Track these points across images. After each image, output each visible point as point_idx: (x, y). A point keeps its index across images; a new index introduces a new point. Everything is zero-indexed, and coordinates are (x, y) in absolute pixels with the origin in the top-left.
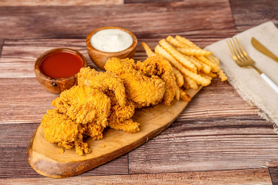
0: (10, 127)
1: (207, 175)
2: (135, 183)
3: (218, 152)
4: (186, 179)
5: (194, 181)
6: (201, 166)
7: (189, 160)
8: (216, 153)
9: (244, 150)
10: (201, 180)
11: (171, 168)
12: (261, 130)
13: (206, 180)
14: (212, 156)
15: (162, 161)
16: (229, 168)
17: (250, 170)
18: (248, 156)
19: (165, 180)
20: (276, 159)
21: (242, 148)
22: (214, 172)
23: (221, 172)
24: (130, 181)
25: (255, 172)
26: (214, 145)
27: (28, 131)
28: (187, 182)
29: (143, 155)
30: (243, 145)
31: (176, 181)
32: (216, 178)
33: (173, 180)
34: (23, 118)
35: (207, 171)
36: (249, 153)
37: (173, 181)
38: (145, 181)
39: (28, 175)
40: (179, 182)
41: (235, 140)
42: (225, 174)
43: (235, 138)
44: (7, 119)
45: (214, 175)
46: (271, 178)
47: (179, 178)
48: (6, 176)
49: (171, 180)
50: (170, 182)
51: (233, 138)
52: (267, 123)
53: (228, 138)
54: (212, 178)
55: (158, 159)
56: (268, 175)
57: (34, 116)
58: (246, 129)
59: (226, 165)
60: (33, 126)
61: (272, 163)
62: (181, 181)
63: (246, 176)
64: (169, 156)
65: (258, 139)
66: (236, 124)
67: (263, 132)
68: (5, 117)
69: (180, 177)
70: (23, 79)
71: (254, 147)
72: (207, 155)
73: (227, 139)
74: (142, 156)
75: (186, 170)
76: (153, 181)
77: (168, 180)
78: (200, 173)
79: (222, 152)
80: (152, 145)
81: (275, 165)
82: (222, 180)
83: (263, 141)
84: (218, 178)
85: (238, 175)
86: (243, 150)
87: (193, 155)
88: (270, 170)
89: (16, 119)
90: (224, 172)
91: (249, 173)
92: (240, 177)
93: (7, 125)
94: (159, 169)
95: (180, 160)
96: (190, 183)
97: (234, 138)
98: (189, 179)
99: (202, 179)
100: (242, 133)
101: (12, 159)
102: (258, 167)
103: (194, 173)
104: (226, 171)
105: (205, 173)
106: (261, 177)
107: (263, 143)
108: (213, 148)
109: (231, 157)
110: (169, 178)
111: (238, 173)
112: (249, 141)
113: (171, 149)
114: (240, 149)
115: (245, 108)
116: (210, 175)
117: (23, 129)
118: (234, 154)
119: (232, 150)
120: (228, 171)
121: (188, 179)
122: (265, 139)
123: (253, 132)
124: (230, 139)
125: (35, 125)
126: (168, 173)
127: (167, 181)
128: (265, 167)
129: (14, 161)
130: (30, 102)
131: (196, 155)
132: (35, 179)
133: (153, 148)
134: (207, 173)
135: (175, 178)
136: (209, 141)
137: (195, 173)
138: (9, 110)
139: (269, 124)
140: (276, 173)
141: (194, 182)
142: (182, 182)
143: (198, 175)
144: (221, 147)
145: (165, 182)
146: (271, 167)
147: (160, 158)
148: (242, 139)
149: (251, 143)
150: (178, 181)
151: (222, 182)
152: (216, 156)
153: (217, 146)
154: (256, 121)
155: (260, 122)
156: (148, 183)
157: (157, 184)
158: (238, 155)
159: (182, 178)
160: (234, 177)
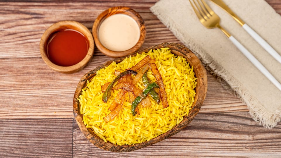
12: (201, 133)
30: (181, 151)
41: (174, 144)
51: (172, 143)
52: (208, 124)
53: (168, 143)
58: (186, 131)
65: (196, 144)
67: (202, 136)
71: (191, 154)
73: (166, 143)
80: (95, 149)
83: (200, 147)
100: (181, 136)
107: (200, 149)
112: (187, 147)
113: (113, 154)
114: (178, 156)
122: (203, 144)
123: (193, 135)
124: (170, 143)
133: (96, 153)
139: (209, 126)
144: (160, 153)
148: (181, 144)
149: (189, 149)
153: (156, 152)
154: (197, 121)
155: (201, 123)
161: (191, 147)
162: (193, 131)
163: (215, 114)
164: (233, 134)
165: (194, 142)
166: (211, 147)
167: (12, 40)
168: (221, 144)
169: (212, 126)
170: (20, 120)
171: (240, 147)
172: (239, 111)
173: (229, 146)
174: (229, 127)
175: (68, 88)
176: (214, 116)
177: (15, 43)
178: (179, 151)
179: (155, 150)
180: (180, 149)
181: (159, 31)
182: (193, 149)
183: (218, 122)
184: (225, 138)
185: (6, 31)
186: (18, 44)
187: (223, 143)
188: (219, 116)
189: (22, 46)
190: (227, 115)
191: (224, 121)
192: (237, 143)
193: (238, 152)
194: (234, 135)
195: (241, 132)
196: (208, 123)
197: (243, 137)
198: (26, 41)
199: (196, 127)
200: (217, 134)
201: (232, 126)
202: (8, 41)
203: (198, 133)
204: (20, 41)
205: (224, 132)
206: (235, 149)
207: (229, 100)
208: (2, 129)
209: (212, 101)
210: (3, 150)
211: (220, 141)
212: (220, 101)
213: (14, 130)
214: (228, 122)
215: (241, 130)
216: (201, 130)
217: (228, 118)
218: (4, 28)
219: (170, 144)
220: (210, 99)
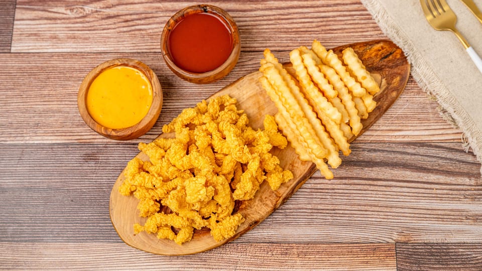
0: (35, 149)
1: (308, 250)
2: (208, 258)
3: (328, 210)
4: (278, 256)
5: (289, 258)
6: (301, 233)
7: (286, 223)
8: (324, 211)
9: (366, 208)
10: (299, 259)
11: (259, 234)
12: (396, 172)
13: (306, 259)
14: (319, 217)
16: (340, 240)
17: (369, 244)
18: (370, 219)
19: (250, 254)
20: (408, 228)
21: (363, 205)
22: (318, 246)
23: (328, 246)
25: (375, 248)
26: (324, 197)
27: (61, 158)
28: (279, 260)
30: (365, 198)
31: (264, 258)
32: (320, 256)
34: (53, 133)
35: (308, 243)
36: (372, 215)
37: (260, 258)
38: (222, 255)
39: (64, 237)
40: (269, 260)
41: (356, 188)
42: (334, 250)
43: (355, 186)
44: (31, 134)
45: (318, 250)
46: (397, 260)
47: (269, 253)
48: (35, 238)
49: (257, 256)
50: (256, 260)
51: (352, 186)
52: (407, 160)
53: (346, 186)
54: (314, 257)
56: (393, 255)
57: (69, 129)
58: (374, 169)
59: (337, 234)
60: (68, 149)
61: (403, 234)
62: (271, 258)
63: (362, 256)
65: (389, 189)
66: (362, 159)
67: (398, 178)
68: (28, 130)
69: (271, 250)
70: (52, 55)
71: (381, 204)
72: (312, 214)
73: (344, 187)
75: (280, 240)
76: (233, 256)
77: (254, 255)
78: (299, 245)
79: (334, 210)
81: (405, 238)
82: (328, 260)
83: (395, 194)
84: (323, 256)
87: (292, 212)
88: (397, 246)
89: (44, 136)
90: (332, 246)
91: (367, 249)
92: (353, 256)
93: (32, 145)
95: (273, 221)
96: (283, 262)
97: (354, 184)
98: (283, 256)
99: (300, 256)
100: (366, 177)
101: (41, 209)
102: (381, 241)
103: (290, 245)
104: (335, 246)
105: (305, 246)
106: (382, 258)
107: (395, 197)
108: (322, 201)
109: (345, 219)
110: (255, 252)
111: (351, 250)
112: (375, 192)
115: (378, 129)
116: (313, 250)
117: (55, 155)
118: (351, 216)
119: (348, 207)
120: (338, 246)
122: (399, 189)
123: (384, 175)
124: (348, 186)
125: (72, 147)
126: (255, 244)
127: (252, 257)
128: (390, 241)
130: (63, 103)
131: (296, 214)
134: (309, 246)
135: (263, 253)
136: (317, 189)
137: (292, 245)
138: (34, 117)
139: (409, 162)
140: (405, 252)
141: (289, 261)
142: (273, 260)
143: (295, 250)
144: (334, 201)
145: (249, 259)
146: (399, 242)
148: (365, 187)
149: (377, 196)
150: (266, 258)
152: (324, 218)
153: (328, 199)
154: (391, 154)
155: (396, 157)
156: (225, 260)
157: (237, 262)
158: (357, 217)
159: (273, 253)
160: (345, 256)
161: (381, 193)
162: (383, 169)
163: (419, 145)
164: (446, 176)
165: (385, 186)
166: (411, 194)
167: (113, 26)
168: (427, 190)
169: (413, 162)
170: (125, 146)
171: (456, 195)
172: (455, 141)
173: (440, 194)
174: (439, 165)
175: (195, 99)
176: (417, 148)
177: (118, 30)
178: (363, 198)
179: (325, 195)
180: (365, 195)
181: (334, 17)
182: (384, 196)
183: (423, 157)
184: (433, 181)
185: (104, 12)
186: (121, 32)
187: (430, 189)
188: (425, 148)
189: (127, 35)
190: (436, 147)
191: (432, 155)
192: (451, 190)
193: (453, 203)
194: (447, 178)
195: (459, 172)
196: (408, 157)
197: (461, 181)
198: (133, 28)
199: (389, 163)
200: (421, 174)
201: (444, 163)
202: (106, 26)
203: (392, 172)
204: (124, 27)
205: (432, 173)
206: (448, 198)
207: (440, 124)
208: (98, 158)
209: (413, 125)
210: (99, 188)
211: (426, 186)
212: (425, 124)
213: (115, 159)
214: (439, 157)
215: (457, 170)
216: (397, 167)
217: (437, 151)
218: (101, 8)
220: (410, 122)
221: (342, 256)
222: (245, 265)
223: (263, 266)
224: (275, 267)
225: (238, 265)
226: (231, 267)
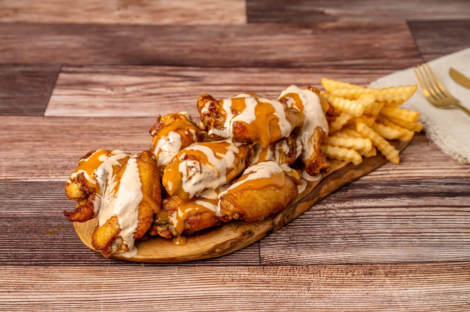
1: (397, 270)
2: (272, 280)
3: (412, 233)
4: (360, 276)
5: (376, 278)
6: (384, 254)
7: (364, 245)
8: (409, 235)
9: (457, 230)
10: (388, 278)
11: (333, 256)
13: (396, 278)
14: (403, 240)
15: (317, 245)
16: (434, 260)
18: (465, 240)
19: (325, 275)
21: (453, 228)
22: (409, 265)
23: (421, 265)
24: (263, 276)
26: (404, 222)
28: (363, 279)
29: (284, 235)
30: (454, 222)
31: (344, 278)
32: (414, 275)
33: (338, 276)
35: (396, 263)
36: (467, 236)
37: (338, 278)
38: (289, 277)
39: (86, 261)
40: (350, 280)
41: (440, 214)
43: (439, 212)
44: (57, 174)
45: (410, 270)
47: (349, 274)
48: (49, 262)
49: (334, 277)
50: (334, 280)
51: (436, 212)
53: (428, 212)
54: (406, 275)
55: (311, 243)
58: (456, 198)
59: (429, 254)
62: (352, 278)
63: (466, 273)
64: (330, 238)
66: (439, 191)
68: (54, 171)
69: (351, 271)
72: (394, 237)
73: (426, 213)
74: (281, 236)
75: (360, 261)
76: (304, 277)
77: (330, 276)
78: (385, 266)
79: (419, 233)
80: (299, 220)
82: (425, 278)
84: (417, 275)
85: (452, 270)
86: (454, 230)
87: (370, 236)
90: (426, 265)
92: (455, 273)
94: (312, 258)
95: (348, 244)
96: (369, 282)
98: (367, 276)
99: (389, 276)
100: (449, 204)
101: (61, 236)
103: (373, 266)
104: (430, 264)
105: (393, 266)
108: (402, 226)
111: (451, 268)
112: (464, 217)
113: (331, 227)
114: (450, 228)
115: (451, 167)
116: (403, 270)
119: (436, 230)
120: (433, 264)
121: (365, 275)
126: (330, 266)
127: (328, 278)
129: (64, 239)
131: (375, 238)
132: (99, 269)
133: (301, 225)
134: (398, 266)
135: (341, 273)
136: (395, 216)
137: (376, 266)
138: (62, 161)
141: (375, 281)
142: (355, 281)
143: (381, 270)
144: (417, 226)
145: (324, 280)
147: (314, 241)
148: (451, 213)
150: (346, 278)
151: (424, 281)
152: (409, 240)
153: (409, 224)
156: (294, 281)
157: (310, 283)
158: (449, 238)
159: (354, 274)
160: (445, 274)
167: (155, 100)
177: (159, 103)
186: (162, 105)
198: (176, 102)
218: (142, 89)
219: (431, 213)
221: (441, 274)
222: (320, 286)
223: (343, 287)
224: (359, 287)
225: (311, 286)
226: (302, 289)
